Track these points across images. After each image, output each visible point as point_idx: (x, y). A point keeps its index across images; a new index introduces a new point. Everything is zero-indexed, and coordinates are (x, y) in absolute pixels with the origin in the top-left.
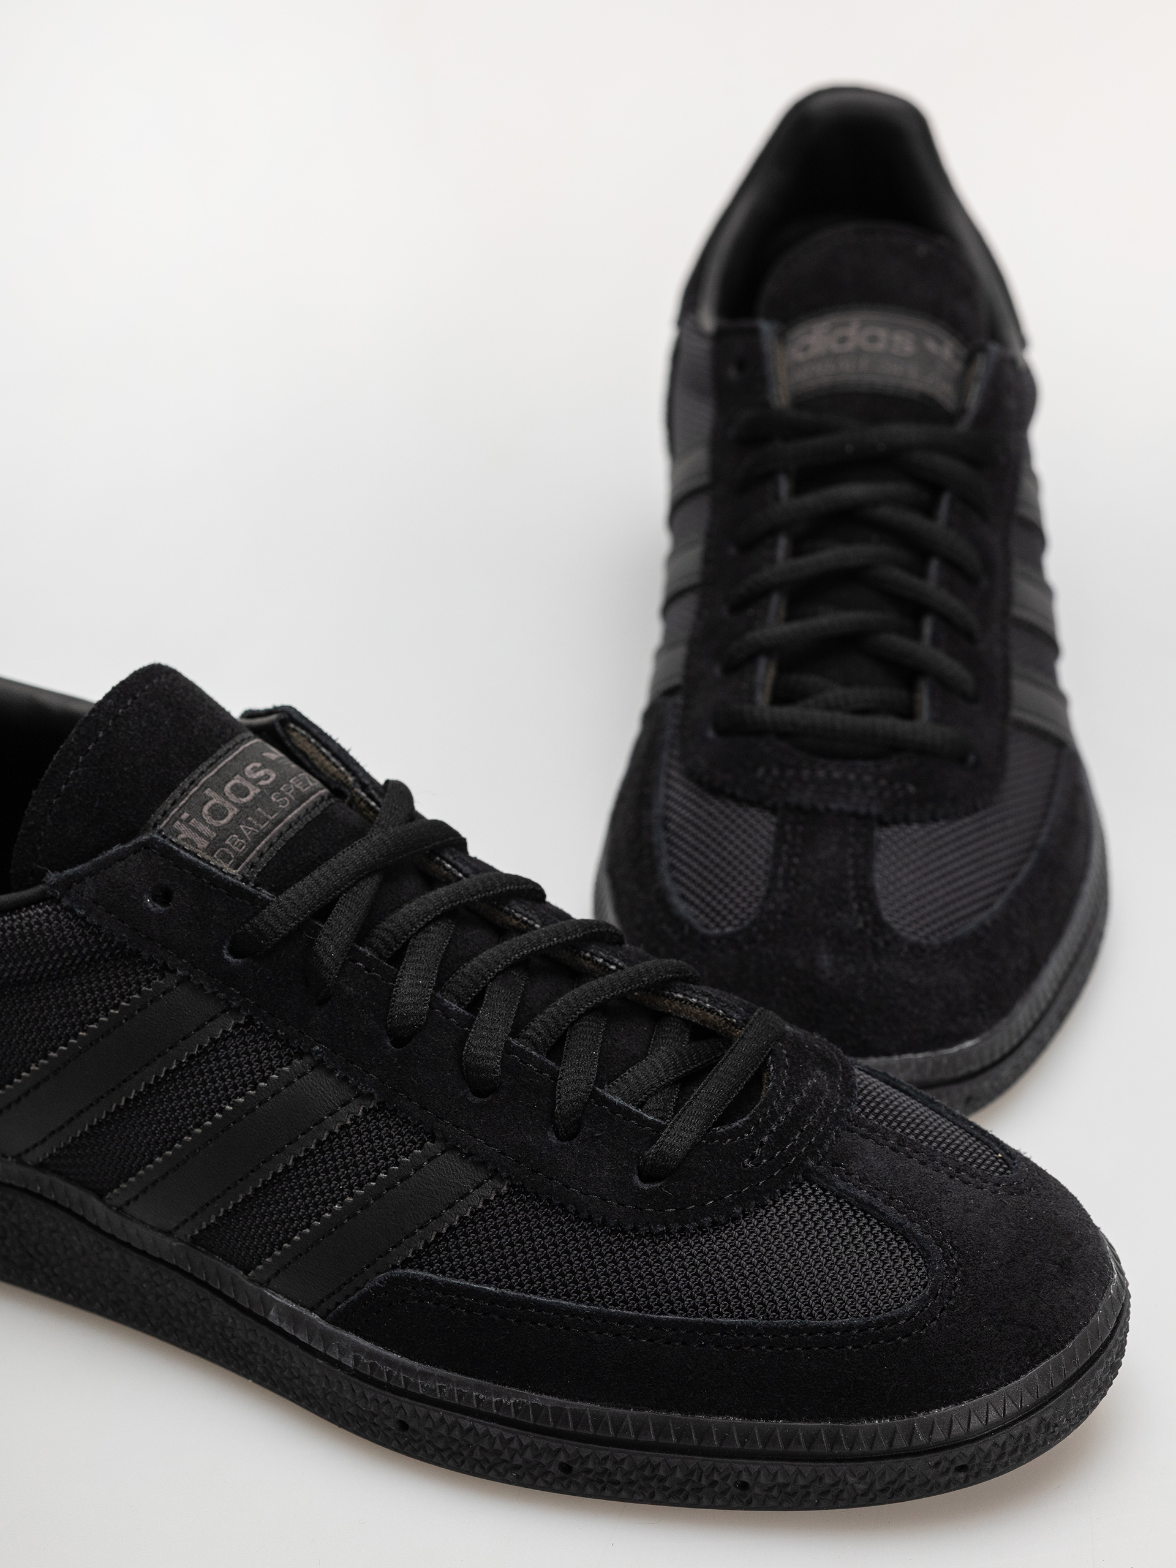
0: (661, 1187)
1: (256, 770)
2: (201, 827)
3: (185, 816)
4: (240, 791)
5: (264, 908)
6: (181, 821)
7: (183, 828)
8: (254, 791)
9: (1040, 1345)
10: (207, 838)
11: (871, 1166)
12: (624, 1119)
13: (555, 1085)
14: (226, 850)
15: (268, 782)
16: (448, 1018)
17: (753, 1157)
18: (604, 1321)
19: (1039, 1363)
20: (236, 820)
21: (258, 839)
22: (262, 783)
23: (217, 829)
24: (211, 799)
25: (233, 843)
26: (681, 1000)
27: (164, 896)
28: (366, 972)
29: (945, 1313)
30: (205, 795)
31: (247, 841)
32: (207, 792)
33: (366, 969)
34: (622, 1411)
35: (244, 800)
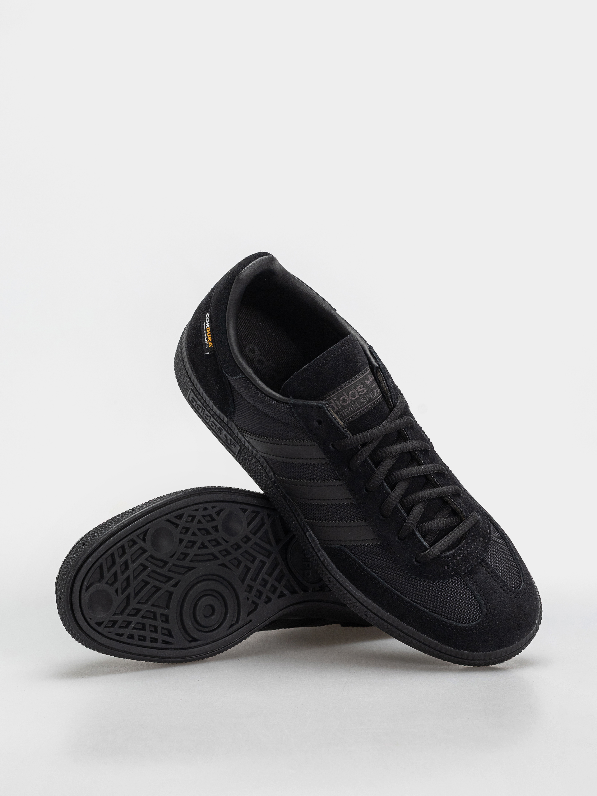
0: (419, 565)
1: (361, 388)
2: (338, 403)
3: (335, 398)
4: (353, 395)
5: (346, 438)
6: (333, 400)
7: (333, 402)
8: (358, 396)
9: (502, 645)
10: (338, 408)
11: (480, 578)
12: (418, 541)
13: (404, 524)
14: (342, 413)
15: (362, 393)
16: (383, 490)
17: (448, 566)
18: (390, 591)
19: (500, 649)
20: (349, 404)
21: (352, 412)
22: (361, 393)
23: (343, 406)
24: (344, 396)
25: (345, 412)
26: (452, 502)
27: (320, 422)
28: (366, 467)
29: (480, 630)
30: (343, 393)
31: (349, 412)
32: (344, 393)
33: (367, 466)
34: (386, 613)
35: (353, 399)
